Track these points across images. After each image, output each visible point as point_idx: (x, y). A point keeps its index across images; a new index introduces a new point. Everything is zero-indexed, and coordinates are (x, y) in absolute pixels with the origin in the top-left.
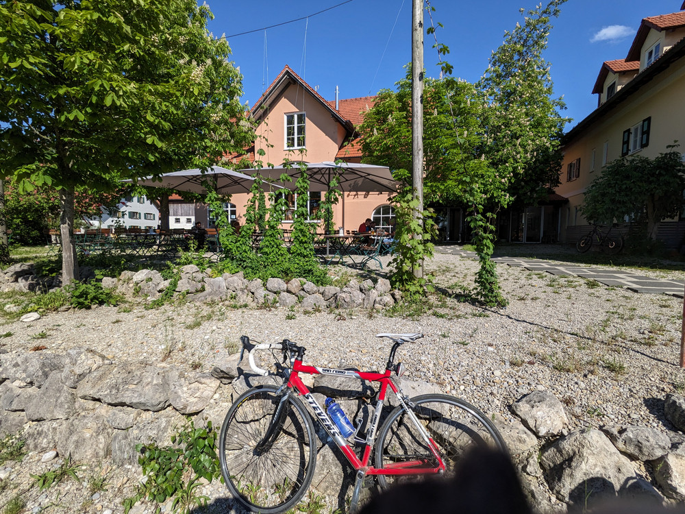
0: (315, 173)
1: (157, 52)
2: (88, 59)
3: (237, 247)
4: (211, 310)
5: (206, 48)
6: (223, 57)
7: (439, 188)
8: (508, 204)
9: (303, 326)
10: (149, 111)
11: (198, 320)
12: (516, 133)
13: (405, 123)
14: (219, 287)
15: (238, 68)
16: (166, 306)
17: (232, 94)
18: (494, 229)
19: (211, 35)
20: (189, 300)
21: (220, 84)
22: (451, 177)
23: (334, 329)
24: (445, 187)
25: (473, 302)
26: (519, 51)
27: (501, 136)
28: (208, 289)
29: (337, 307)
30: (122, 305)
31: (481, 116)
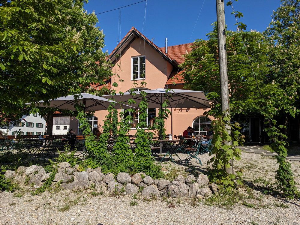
0: (152, 96)
1: (53, 27)
2: (11, 34)
3: (97, 150)
4: (77, 196)
5: (82, 20)
6: (93, 25)
7: (242, 105)
8: (296, 115)
9: (143, 211)
10: (45, 62)
11: (68, 204)
12: (297, 64)
13: (214, 61)
14: (84, 179)
15: (102, 31)
16: (46, 193)
17: (97, 47)
18: (287, 137)
19: (86, 12)
20: (62, 188)
21: (90, 41)
22: (250, 97)
23: (166, 215)
24: (246, 104)
25: (275, 194)
26: (292, 10)
27: (286, 67)
28: (76, 180)
29: (168, 196)
30: (17, 191)
31: (269, 53)
